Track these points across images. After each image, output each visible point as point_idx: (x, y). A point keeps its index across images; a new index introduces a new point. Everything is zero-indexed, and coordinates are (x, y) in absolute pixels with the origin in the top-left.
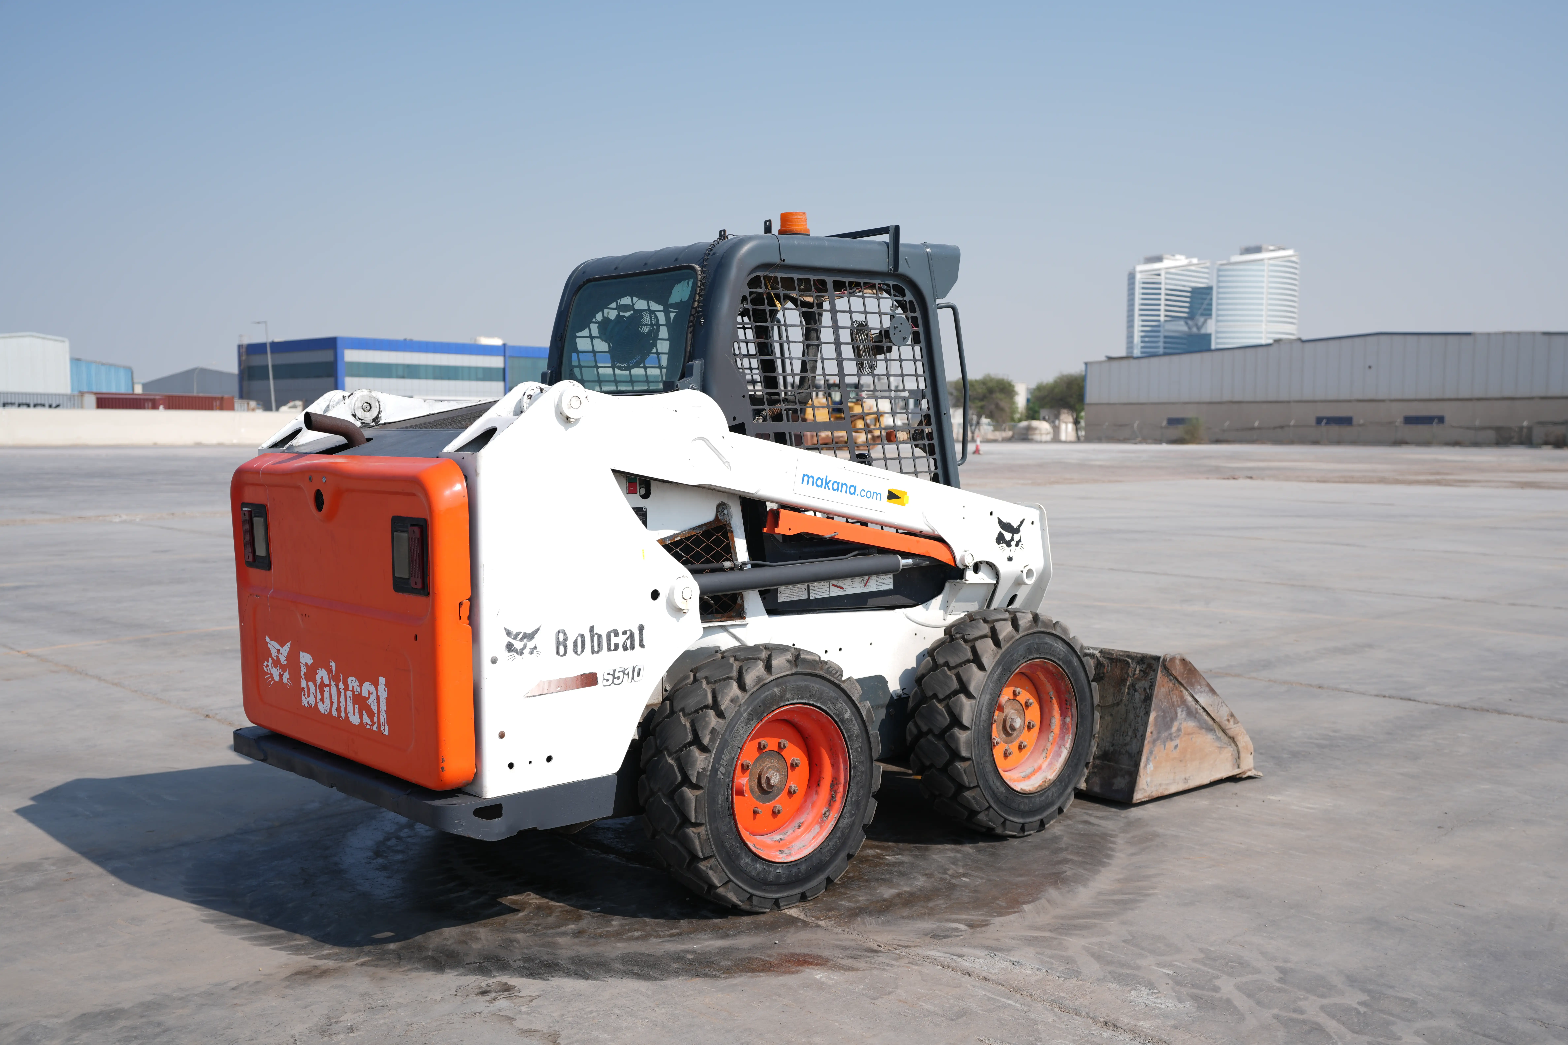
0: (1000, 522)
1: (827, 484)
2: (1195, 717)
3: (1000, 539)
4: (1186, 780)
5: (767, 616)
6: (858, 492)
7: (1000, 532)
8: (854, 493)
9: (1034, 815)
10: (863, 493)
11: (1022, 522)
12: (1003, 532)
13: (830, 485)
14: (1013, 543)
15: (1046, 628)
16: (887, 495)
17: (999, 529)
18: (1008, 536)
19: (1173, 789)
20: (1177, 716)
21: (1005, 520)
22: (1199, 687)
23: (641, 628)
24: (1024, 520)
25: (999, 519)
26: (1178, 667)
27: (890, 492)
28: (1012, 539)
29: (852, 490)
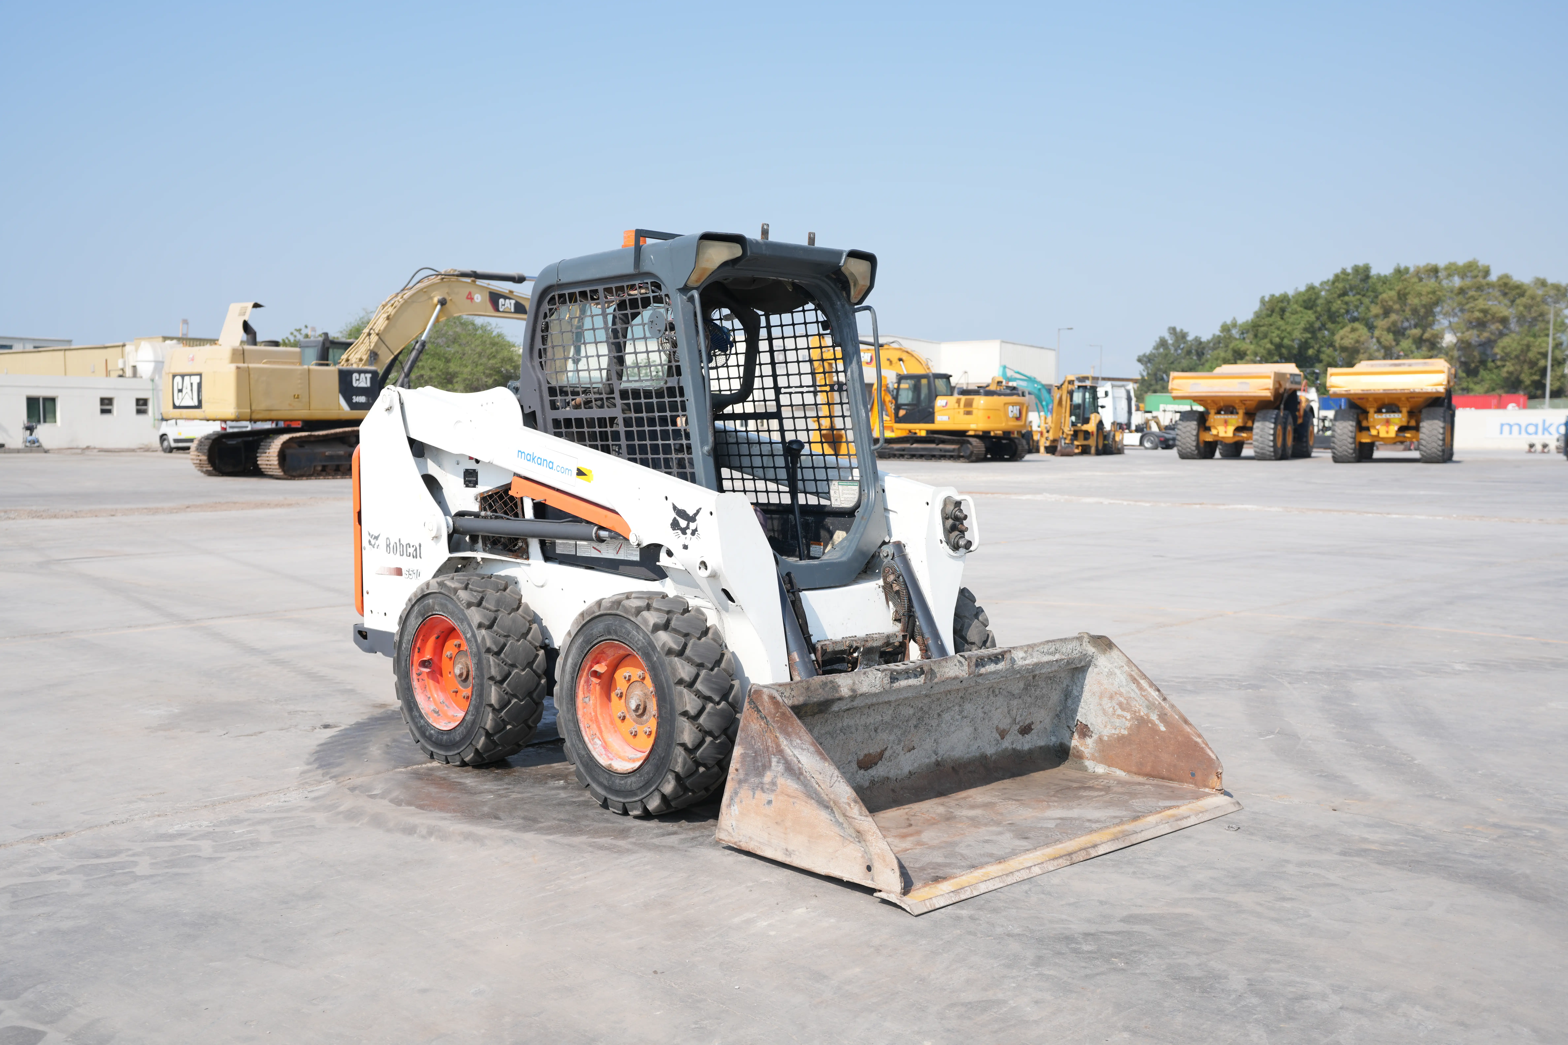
0: (675, 508)
1: (533, 459)
2: (798, 778)
3: (675, 525)
4: (787, 852)
5: (543, 562)
6: (555, 467)
7: (675, 518)
8: (552, 468)
9: (618, 796)
10: (559, 469)
11: (698, 511)
12: (678, 518)
13: (536, 459)
14: (689, 532)
15: (625, 613)
16: (576, 471)
17: (673, 515)
18: (683, 523)
19: (769, 854)
20: (771, 765)
21: (680, 507)
22: (799, 741)
23: (420, 546)
24: (700, 509)
25: (673, 504)
26: (766, 705)
27: (578, 469)
28: (688, 527)
29: (551, 465)
